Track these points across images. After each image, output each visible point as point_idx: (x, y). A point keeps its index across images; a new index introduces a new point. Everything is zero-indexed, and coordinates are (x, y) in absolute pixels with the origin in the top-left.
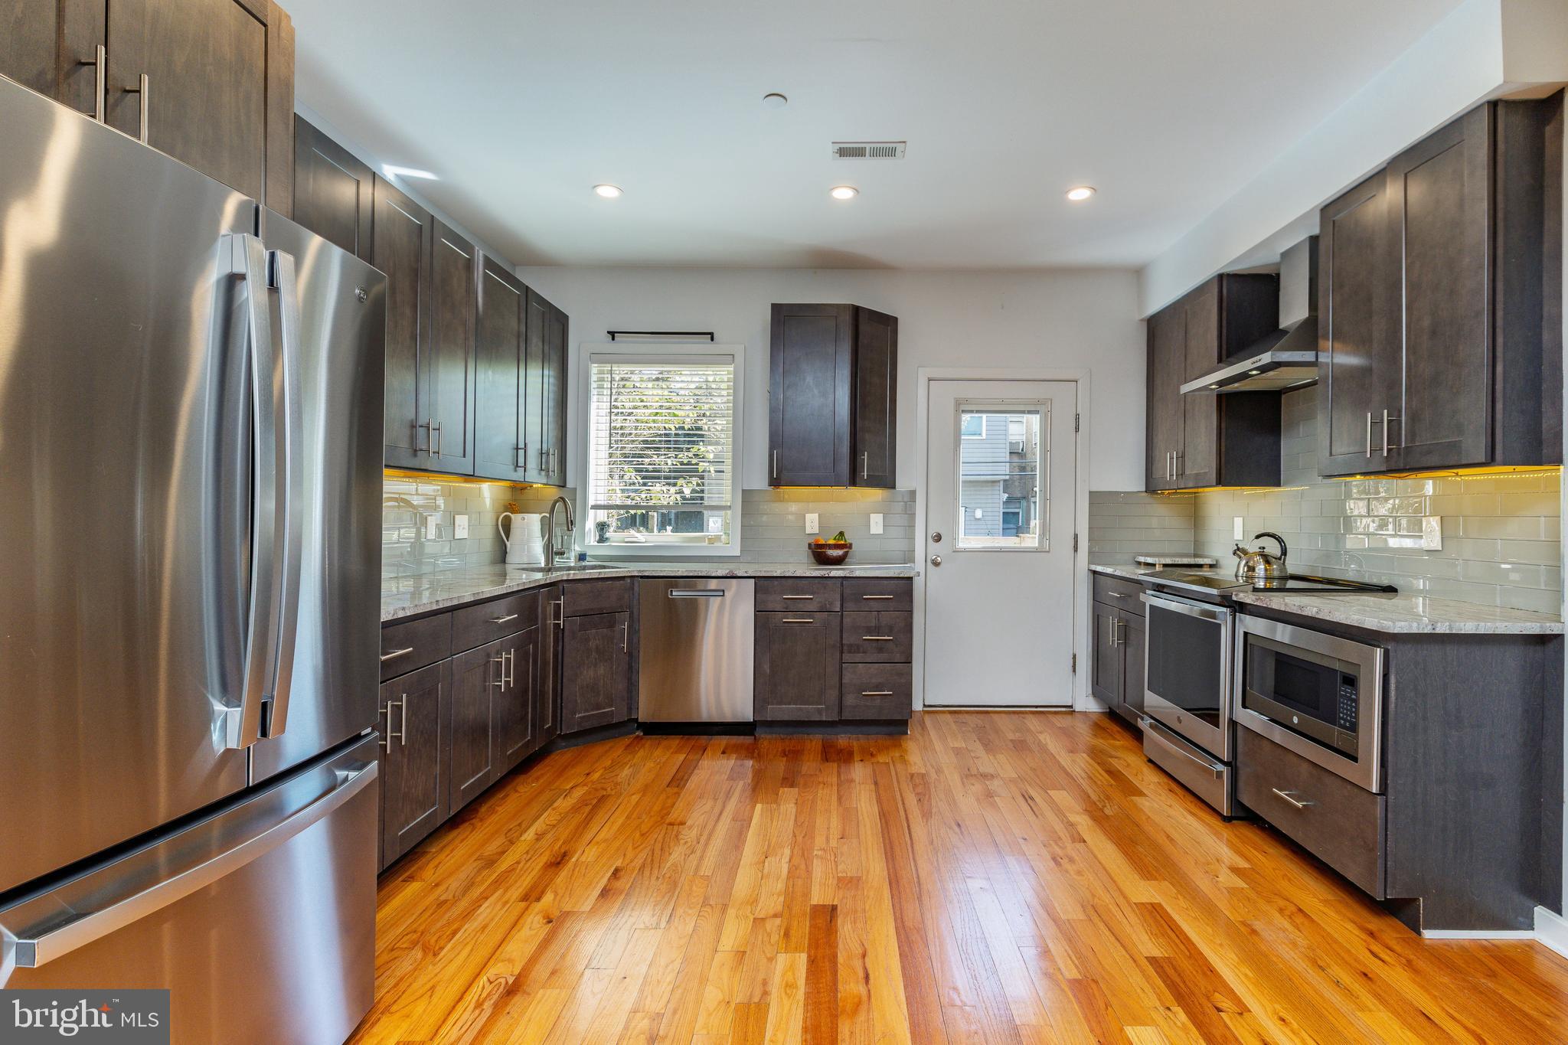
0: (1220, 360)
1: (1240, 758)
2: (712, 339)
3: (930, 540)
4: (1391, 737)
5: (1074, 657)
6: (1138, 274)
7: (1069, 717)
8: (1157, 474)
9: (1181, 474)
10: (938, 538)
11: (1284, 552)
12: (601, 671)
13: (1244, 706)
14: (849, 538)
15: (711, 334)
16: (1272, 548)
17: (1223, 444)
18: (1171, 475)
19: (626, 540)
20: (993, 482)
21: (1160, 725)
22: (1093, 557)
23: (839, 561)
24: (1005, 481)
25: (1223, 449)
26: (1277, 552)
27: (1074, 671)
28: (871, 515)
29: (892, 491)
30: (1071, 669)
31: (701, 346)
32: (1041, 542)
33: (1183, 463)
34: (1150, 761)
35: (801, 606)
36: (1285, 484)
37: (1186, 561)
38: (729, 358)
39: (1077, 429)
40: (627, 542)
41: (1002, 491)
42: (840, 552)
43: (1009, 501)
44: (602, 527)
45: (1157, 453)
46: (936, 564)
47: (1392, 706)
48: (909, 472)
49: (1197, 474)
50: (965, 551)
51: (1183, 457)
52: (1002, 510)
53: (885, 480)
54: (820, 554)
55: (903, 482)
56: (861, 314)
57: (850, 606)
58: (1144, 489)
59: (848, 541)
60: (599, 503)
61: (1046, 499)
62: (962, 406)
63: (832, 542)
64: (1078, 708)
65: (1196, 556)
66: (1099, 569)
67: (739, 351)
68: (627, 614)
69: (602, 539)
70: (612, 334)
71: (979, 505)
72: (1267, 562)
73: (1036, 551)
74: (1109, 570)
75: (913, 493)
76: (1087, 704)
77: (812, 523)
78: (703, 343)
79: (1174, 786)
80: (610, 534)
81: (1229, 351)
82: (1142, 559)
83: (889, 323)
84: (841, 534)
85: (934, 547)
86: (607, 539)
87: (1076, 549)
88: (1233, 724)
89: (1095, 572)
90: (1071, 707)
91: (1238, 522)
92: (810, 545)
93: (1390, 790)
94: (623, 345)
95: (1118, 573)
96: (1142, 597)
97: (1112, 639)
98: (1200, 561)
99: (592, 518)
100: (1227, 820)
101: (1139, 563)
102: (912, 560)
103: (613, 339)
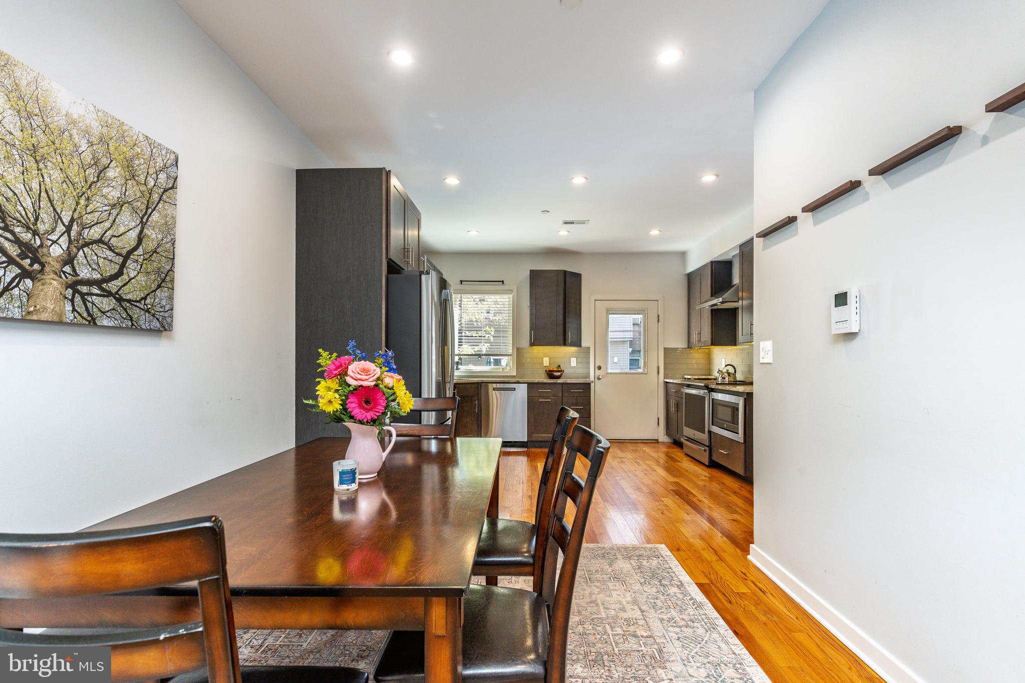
0: (712, 296)
1: (712, 444)
2: (503, 283)
3: (596, 369)
4: (747, 426)
5: (658, 419)
6: (683, 255)
7: (656, 444)
8: (691, 341)
9: (699, 341)
10: (600, 368)
11: (735, 372)
12: (468, 420)
13: (713, 425)
14: (562, 368)
15: (503, 281)
16: (731, 370)
17: (713, 329)
18: (696, 341)
19: (467, 369)
20: (624, 341)
21: (690, 439)
22: (666, 376)
23: (559, 377)
24: (631, 341)
25: (713, 331)
26: (733, 372)
27: (658, 424)
28: (572, 359)
29: (580, 347)
30: (657, 424)
31: (500, 287)
32: (644, 370)
33: (700, 336)
34: (686, 454)
35: (545, 395)
36: (738, 345)
37: (704, 377)
38: (510, 291)
39: (658, 321)
41: (629, 347)
42: (559, 374)
43: (633, 352)
44: (457, 363)
45: (691, 331)
46: (599, 379)
47: (747, 416)
48: (587, 340)
49: (705, 341)
50: (611, 373)
51: (700, 334)
52: (629, 358)
53: (578, 343)
54: (550, 374)
55: (584, 344)
56: (567, 273)
57: (565, 394)
58: (687, 347)
59: (562, 369)
61: (645, 351)
62: (609, 311)
63: (555, 369)
64: (660, 440)
65: (709, 375)
66: (668, 381)
67: (514, 288)
68: (477, 398)
69: (457, 368)
70: (461, 281)
71: (616, 355)
72: (729, 375)
73: (642, 374)
74: (671, 381)
75: (589, 348)
76: (663, 438)
77: (546, 362)
78: (499, 285)
79: (692, 460)
81: (715, 293)
82: (686, 377)
83: (578, 276)
84: (559, 366)
85: (598, 372)
86: (459, 368)
87: (658, 373)
88: (710, 432)
89: (667, 382)
90: (657, 440)
91: (723, 361)
92: (546, 370)
93: (747, 442)
94: (465, 287)
95: (675, 382)
96: (682, 390)
97: (673, 409)
98: (710, 377)
100: (708, 467)
101: (685, 378)
102: (589, 377)
103: (461, 283)
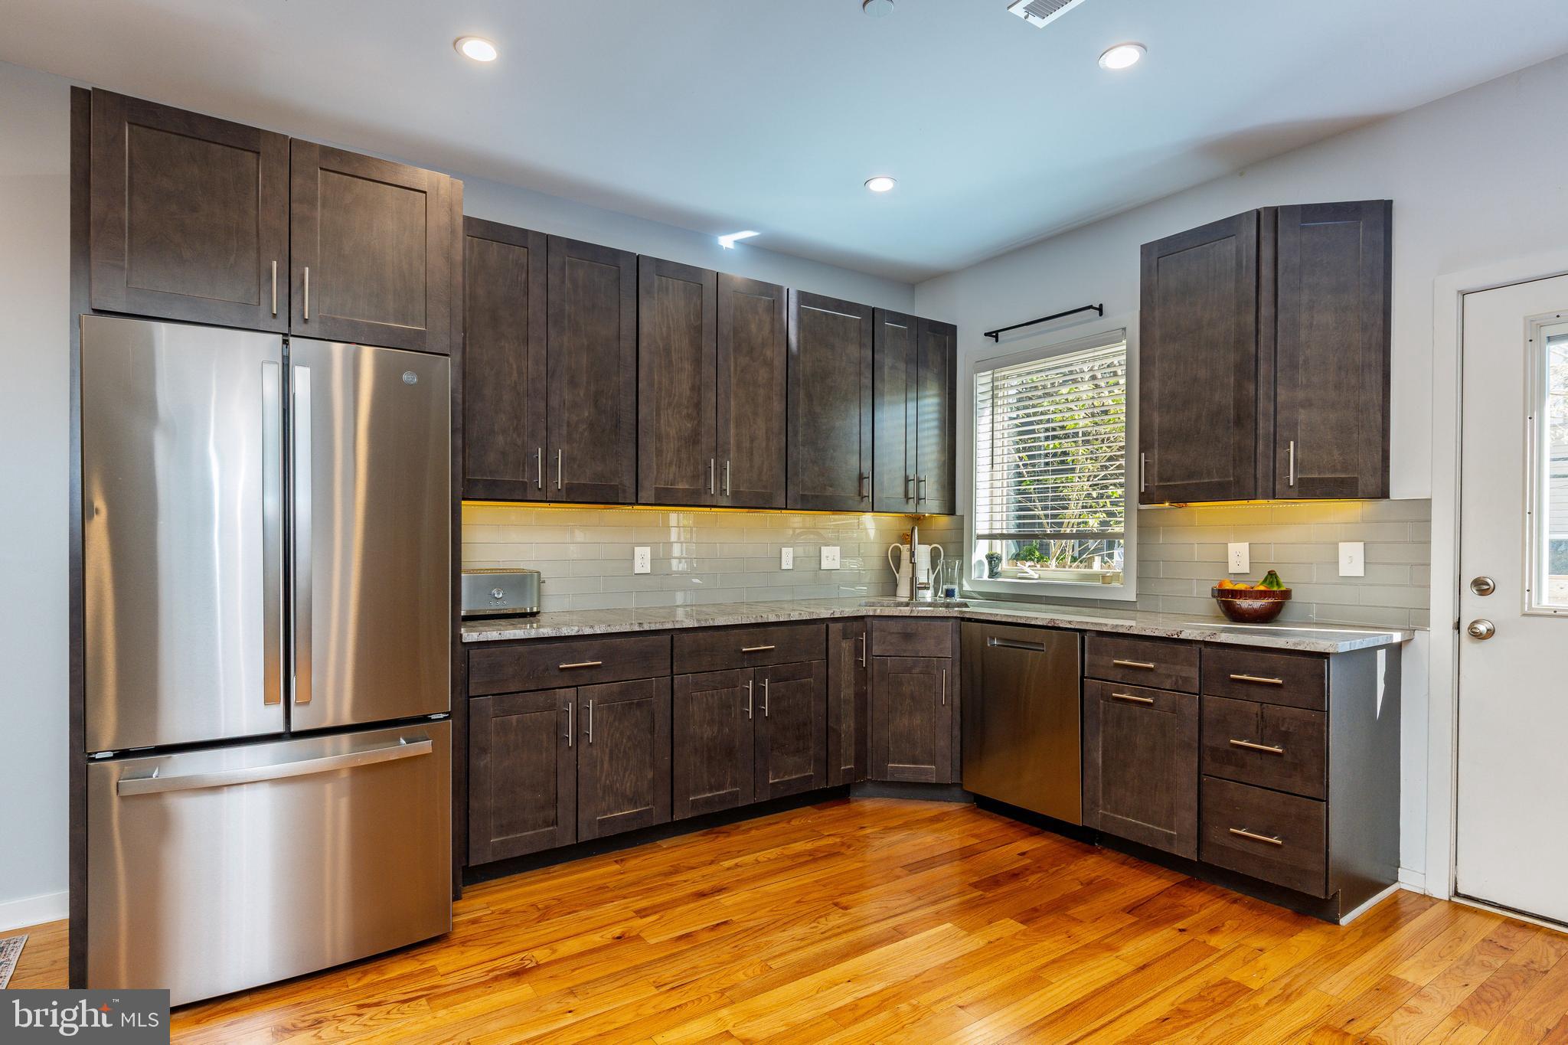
2: (1101, 312)
3: (1466, 591)
10: (1484, 588)
12: (917, 720)
14: (1286, 581)
15: (1100, 306)
19: (1020, 575)
23: (1268, 616)
28: (1342, 547)
29: (1384, 502)
31: (1092, 325)
35: (1139, 679)
40: (1020, 578)
42: (1267, 605)
44: (993, 559)
46: (1478, 637)
55: (1401, 487)
57: (1214, 687)
59: (1286, 587)
60: (995, 532)
62: (1546, 330)
63: (1258, 587)
69: (993, 574)
70: (994, 335)
75: (1425, 507)
77: (1239, 558)
78: (1092, 319)
80: (1004, 566)
84: (1272, 575)
85: (1474, 604)
86: (997, 573)
92: (1214, 589)
94: (1011, 343)
99: (980, 551)
103: (996, 340)
